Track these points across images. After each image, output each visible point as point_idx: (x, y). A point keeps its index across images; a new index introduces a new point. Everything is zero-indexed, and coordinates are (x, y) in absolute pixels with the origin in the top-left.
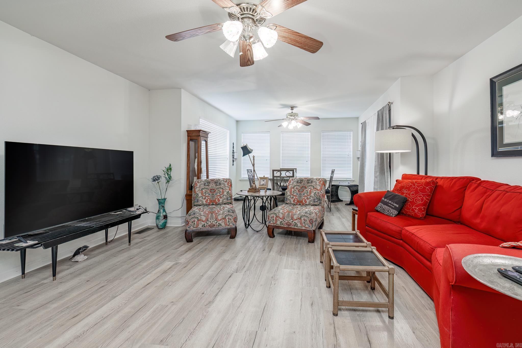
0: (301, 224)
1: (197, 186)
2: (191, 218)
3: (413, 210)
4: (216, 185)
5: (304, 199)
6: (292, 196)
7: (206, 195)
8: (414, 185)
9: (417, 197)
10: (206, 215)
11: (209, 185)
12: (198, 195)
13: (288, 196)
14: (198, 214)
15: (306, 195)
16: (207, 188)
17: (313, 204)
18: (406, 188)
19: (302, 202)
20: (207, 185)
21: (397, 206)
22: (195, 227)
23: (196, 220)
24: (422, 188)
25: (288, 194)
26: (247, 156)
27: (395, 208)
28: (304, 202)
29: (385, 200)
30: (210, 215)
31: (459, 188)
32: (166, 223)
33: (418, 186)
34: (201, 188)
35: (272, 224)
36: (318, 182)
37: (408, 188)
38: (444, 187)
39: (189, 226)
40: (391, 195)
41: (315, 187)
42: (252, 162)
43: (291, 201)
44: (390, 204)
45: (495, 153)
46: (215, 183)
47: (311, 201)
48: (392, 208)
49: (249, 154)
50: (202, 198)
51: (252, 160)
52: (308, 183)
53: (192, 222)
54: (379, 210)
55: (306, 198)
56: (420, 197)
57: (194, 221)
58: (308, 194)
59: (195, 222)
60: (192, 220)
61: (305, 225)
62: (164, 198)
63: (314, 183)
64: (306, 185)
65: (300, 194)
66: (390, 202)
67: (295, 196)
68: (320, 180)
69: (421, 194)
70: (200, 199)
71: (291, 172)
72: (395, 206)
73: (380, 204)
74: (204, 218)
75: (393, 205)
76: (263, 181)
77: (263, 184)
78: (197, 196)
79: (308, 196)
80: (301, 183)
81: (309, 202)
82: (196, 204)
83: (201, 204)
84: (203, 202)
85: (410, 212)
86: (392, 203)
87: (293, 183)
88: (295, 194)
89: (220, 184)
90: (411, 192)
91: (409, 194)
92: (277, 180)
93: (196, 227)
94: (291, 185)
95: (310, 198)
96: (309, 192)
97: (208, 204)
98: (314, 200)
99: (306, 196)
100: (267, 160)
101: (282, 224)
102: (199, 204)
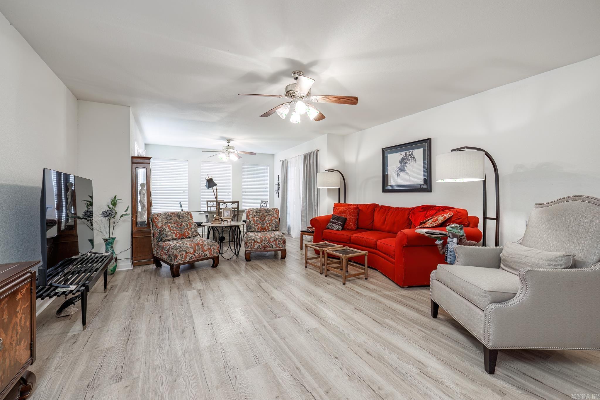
0: (276, 245)
1: (159, 221)
2: (179, 252)
3: (350, 225)
4: (179, 218)
5: (267, 226)
6: (256, 225)
7: (174, 229)
8: (348, 210)
9: (351, 217)
10: (193, 247)
11: (172, 219)
12: (166, 230)
13: (252, 225)
14: (185, 247)
15: (268, 222)
16: (171, 222)
17: (275, 230)
18: (344, 212)
19: (265, 228)
20: (170, 219)
21: (342, 224)
22: (182, 261)
23: (184, 253)
24: (352, 211)
25: (252, 223)
26: (211, 188)
27: (341, 225)
28: (267, 229)
29: (333, 221)
30: (196, 247)
31: (371, 210)
32: (116, 266)
33: (350, 210)
34: (164, 222)
35: (249, 249)
36: (274, 211)
37: (345, 212)
38: (363, 210)
39: (177, 260)
40: (337, 217)
41: (273, 215)
42: (215, 193)
43: (255, 229)
44: (337, 223)
45: (384, 191)
46: (178, 216)
47: (273, 227)
48: (339, 225)
49: (213, 187)
50: (170, 232)
51: (215, 192)
52: (266, 212)
53: (181, 256)
54: (329, 228)
55: (268, 225)
56: (353, 217)
57: (182, 254)
58: (270, 222)
59: (184, 256)
60: (181, 254)
61: (280, 246)
62: (112, 237)
63: (272, 213)
64: (265, 214)
65: (263, 222)
66: (337, 222)
67: (258, 224)
68: (276, 209)
69: (352, 215)
70: (169, 233)
71: (236, 204)
72: (341, 224)
73: (329, 224)
74: (192, 251)
75: (339, 224)
76: (227, 212)
77: (227, 215)
78: (164, 230)
79: (270, 223)
80: (259, 213)
81: (271, 228)
82: (165, 239)
83: (171, 239)
84: (172, 236)
85: (348, 227)
86: (338, 222)
87: (252, 213)
88: (258, 223)
89: (183, 217)
90: (347, 214)
91: (346, 216)
92: (235, 212)
93: (184, 261)
94: (251, 215)
95: (272, 225)
96: (270, 220)
97: (178, 238)
98: (275, 226)
99: (268, 224)
100: (185, 192)
101: (259, 248)
102: (169, 239)
